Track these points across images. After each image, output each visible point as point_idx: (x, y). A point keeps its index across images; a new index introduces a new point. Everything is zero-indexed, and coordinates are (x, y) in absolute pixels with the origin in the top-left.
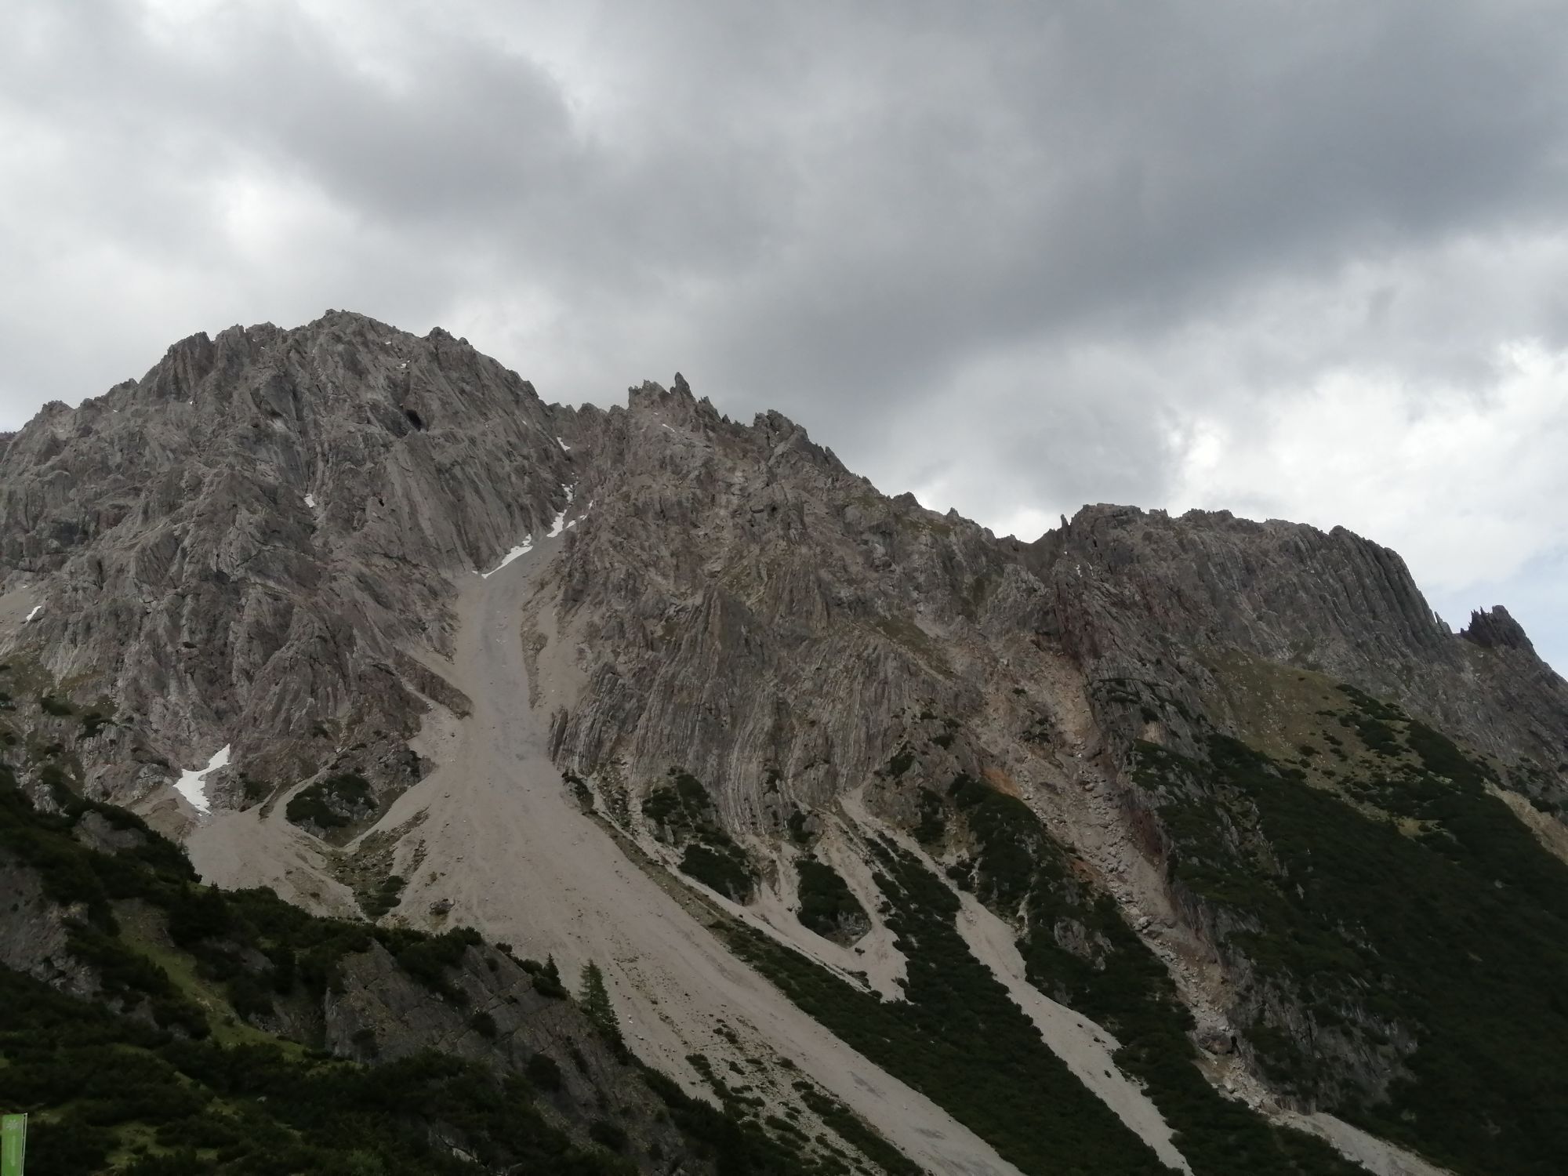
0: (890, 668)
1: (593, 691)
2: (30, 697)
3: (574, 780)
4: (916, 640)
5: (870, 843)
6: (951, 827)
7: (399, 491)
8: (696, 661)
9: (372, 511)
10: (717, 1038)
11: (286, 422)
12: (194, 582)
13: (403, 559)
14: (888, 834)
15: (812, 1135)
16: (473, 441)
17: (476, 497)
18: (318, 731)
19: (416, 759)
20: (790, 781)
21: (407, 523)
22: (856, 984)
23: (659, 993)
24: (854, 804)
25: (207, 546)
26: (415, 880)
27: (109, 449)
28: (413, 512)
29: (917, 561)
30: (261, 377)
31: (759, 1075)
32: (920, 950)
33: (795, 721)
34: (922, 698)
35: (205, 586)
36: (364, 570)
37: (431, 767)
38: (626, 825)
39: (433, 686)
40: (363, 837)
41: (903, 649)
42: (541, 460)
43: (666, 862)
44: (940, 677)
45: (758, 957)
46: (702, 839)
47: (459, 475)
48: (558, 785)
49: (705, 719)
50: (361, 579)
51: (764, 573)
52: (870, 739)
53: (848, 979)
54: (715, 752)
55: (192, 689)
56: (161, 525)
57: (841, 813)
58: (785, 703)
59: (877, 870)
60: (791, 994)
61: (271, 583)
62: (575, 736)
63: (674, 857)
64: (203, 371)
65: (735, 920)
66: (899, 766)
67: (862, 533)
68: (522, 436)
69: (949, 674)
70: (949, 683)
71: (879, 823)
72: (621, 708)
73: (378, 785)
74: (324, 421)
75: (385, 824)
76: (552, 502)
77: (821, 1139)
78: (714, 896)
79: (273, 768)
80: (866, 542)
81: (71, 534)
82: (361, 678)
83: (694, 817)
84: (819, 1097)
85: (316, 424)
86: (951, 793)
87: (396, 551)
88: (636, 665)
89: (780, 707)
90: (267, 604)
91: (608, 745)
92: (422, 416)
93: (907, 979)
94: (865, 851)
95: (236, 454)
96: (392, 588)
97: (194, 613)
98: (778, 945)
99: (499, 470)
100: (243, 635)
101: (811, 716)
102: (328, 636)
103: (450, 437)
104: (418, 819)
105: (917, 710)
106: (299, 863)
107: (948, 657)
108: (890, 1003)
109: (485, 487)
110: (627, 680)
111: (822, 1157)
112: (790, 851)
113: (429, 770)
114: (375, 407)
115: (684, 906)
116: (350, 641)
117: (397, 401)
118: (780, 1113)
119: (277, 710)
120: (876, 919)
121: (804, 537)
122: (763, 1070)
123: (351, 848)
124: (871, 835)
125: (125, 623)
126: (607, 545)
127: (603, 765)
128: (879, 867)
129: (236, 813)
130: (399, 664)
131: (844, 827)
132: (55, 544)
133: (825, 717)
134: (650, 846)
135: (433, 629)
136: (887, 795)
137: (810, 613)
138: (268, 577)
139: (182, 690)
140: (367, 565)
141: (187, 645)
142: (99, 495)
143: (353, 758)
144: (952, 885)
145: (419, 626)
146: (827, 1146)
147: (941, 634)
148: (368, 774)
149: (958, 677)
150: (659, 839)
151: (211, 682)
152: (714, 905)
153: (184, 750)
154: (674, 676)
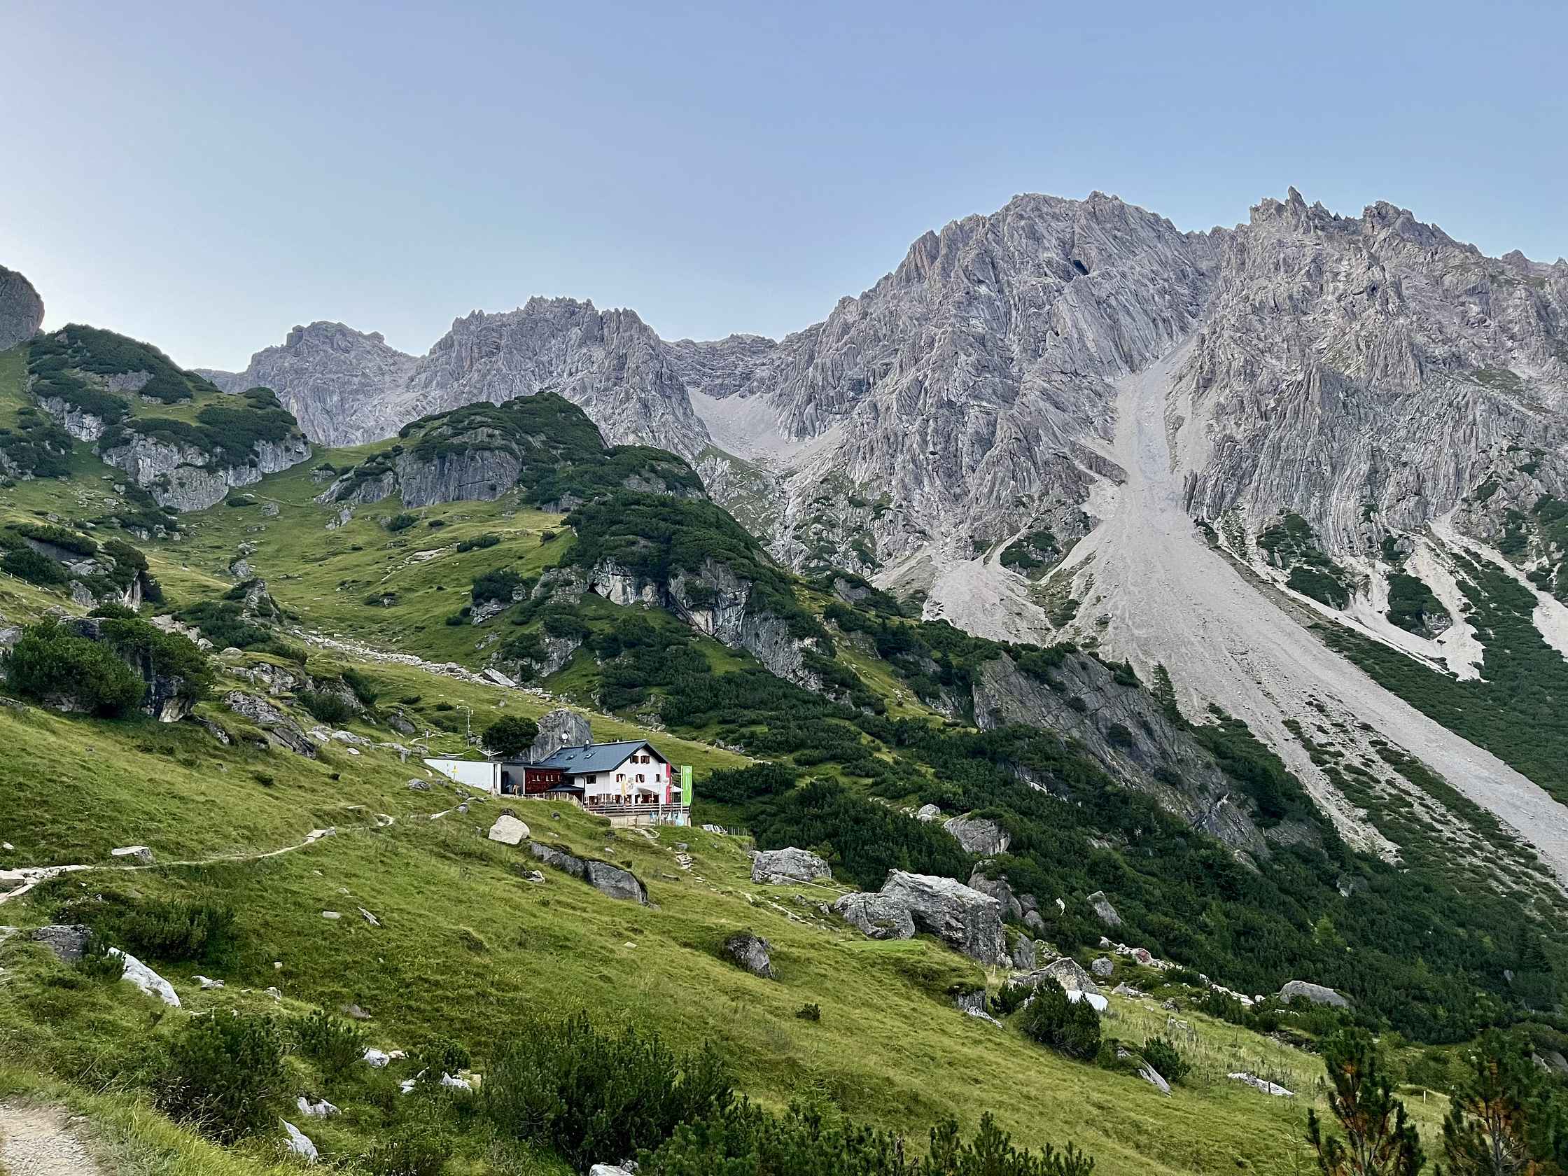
0: (1479, 411)
1: (1216, 457)
2: (842, 496)
3: (1203, 524)
4: (1509, 383)
5: (1456, 556)
6: (1534, 539)
7: (1069, 323)
8: (1299, 426)
9: (1049, 343)
10: (1308, 708)
11: (988, 286)
12: (933, 410)
13: (1077, 374)
14: (1473, 548)
15: (1383, 779)
16: (1124, 275)
17: (1127, 318)
18: (1019, 503)
19: (1087, 517)
20: (1384, 513)
21: (1077, 346)
22: (1435, 667)
23: (1264, 676)
24: (1443, 528)
25: (940, 384)
26: (1086, 601)
27: (878, 326)
28: (1081, 338)
29: (1512, 314)
30: (968, 256)
31: (1341, 735)
32: (1496, 640)
33: (1389, 464)
34: (1510, 434)
35: (941, 411)
36: (1045, 385)
37: (1097, 522)
38: (1244, 555)
39: (1099, 464)
40: (1051, 574)
41: (1496, 393)
42: (1179, 280)
43: (1276, 581)
44: (1531, 413)
45: (1349, 649)
46: (1305, 562)
47: (1114, 303)
48: (1193, 530)
49: (1308, 470)
50: (1044, 392)
51: (1362, 346)
52: (1459, 473)
53: (1428, 663)
54: (1317, 494)
55: (938, 483)
56: (911, 374)
57: (1429, 534)
58: (1379, 450)
59: (1460, 578)
60: (1374, 676)
61: (984, 404)
62: (1203, 491)
63: (1282, 577)
64: (933, 258)
65: (1331, 622)
66: (1485, 493)
67: (1459, 296)
68: (1163, 264)
69: (1540, 409)
70: (1539, 417)
71: (1466, 541)
72: (1239, 466)
73: (1061, 537)
74: (1013, 280)
75: (1066, 565)
76: (1189, 312)
77: (1390, 783)
78: (1314, 604)
79: (990, 530)
80: (1463, 304)
81: (860, 386)
82: (1046, 463)
83: (1299, 546)
84: (1391, 751)
85: (1009, 284)
86: (1534, 511)
87: (1069, 368)
88: (1249, 434)
89: (1375, 454)
90: (983, 419)
91: (1229, 497)
92: (1084, 263)
93: (1482, 663)
94: (1450, 563)
95: (956, 316)
96: (1067, 397)
97: (936, 431)
98: (1367, 639)
99: (1145, 294)
100: (967, 443)
101: (1404, 459)
102: (1022, 437)
103: (1106, 276)
104: (1088, 559)
105: (1505, 444)
106: (1009, 593)
107: (1540, 395)
108: (1465, 682)
109: (1135, 309)
110: (1244, 446)
111: (1390, 794)
112: (1383, 567)
113: (1096, 525)
114: (1049, 263)
115: (1288, 613)
116: (1038, 438)
117: (1067, 256)
118: (1357, 762)
119: (991, 491)
120: (1457, 616)
121: (1402, 309)
122: (1345, 731)
123: (1044, 581)
124: (1456, 550)
125: (894, 442)
126: (1229, 341)
127: (1226, 512)
128: (1462, 575)
129: (969, 562)
130: (1073, 451)
131: (1433, 545)
132: (852, 394)
133: (1418, 458)
134: (1262, 569)
135: (1098, 422)
136: (1474, 517)
137: (1403, 374)
138: (982, 399)
139: (932, 484)
140: (1049, 382)
141: (932, 453)
142: (874, 358)
143: (1043, 520)
144: (1532, 587)
145: (1088, 421)
146: (1395, 787)
147: (1534, 375)
148: (1054, 530)
149: (1547, 411)
150: (1270, 564)
151: (950, 476)
152: (1314, 612)
153: (936, 523)
154: (1281, 439)
